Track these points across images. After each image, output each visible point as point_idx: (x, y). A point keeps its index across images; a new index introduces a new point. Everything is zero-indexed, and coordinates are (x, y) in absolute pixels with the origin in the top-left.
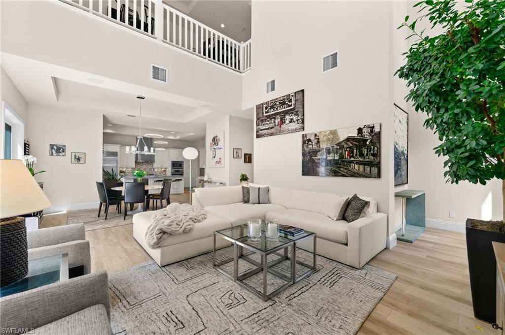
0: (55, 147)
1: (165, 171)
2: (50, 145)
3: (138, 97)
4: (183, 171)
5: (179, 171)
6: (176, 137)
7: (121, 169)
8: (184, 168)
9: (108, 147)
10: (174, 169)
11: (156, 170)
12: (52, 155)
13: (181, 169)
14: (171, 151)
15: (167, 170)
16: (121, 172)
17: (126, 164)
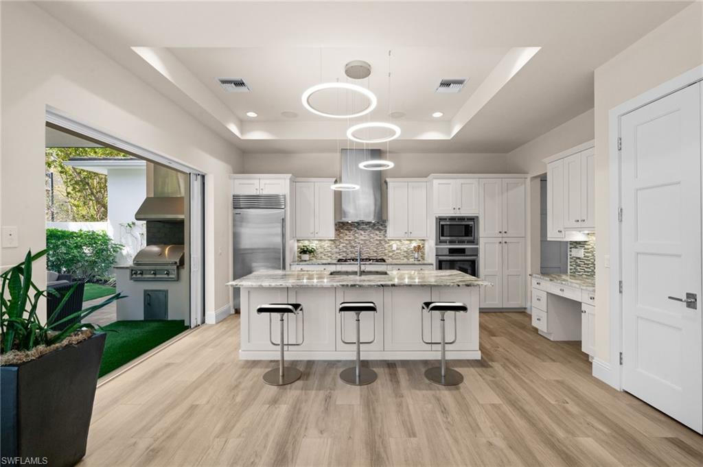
1: (418, 249)
4: (477, 250)
5: (462, 251)
6: (449, 133)
7: (306, 243)
8: (482, 241)
9: (237, 182)
10: (441, 242)
11: (394, 247)
13: (472, 242)
14: (436, 182)
15: (427, 246)
16: (304, 251)
17: (312, 230)
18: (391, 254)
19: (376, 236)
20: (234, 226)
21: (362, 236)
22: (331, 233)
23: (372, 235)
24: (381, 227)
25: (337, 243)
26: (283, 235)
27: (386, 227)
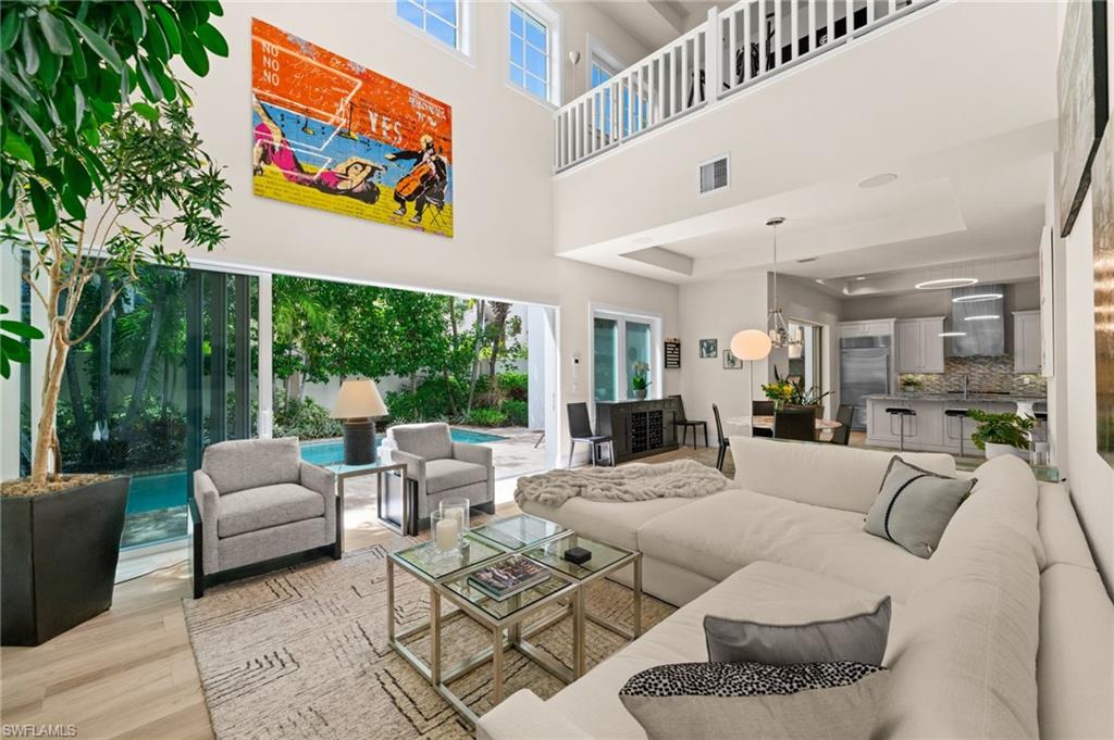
0: (705, 344)
2: (702, 342)
3: (769, 224)
7: (910, 376)
12: (702, 357)
16: (908, 383)
17: (918, 364)
18: (1021, 388)
19: (1001, 370)
20: (841, 360)
21: (979, 371)
22: (940, 367)
23: (994, 369)
24: (1006, 361)
25: (948, 376)
26: (888, 369)
27: (1013, 360)
